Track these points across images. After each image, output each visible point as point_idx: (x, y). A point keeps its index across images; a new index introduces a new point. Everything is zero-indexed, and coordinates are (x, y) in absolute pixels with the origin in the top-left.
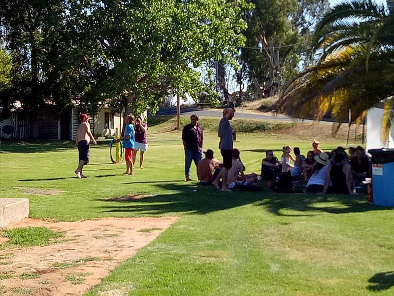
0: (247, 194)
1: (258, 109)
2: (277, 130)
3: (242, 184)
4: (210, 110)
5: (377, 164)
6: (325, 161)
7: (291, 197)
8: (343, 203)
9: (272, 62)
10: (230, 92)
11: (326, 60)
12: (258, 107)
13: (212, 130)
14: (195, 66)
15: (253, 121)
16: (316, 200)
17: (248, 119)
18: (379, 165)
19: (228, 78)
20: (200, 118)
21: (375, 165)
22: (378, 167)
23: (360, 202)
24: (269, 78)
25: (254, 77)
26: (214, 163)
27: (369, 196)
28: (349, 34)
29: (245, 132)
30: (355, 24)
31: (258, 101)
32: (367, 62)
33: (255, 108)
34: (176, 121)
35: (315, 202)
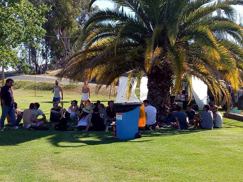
0: (38, 132)
1: (56, 76)
2: (67, 89)
3: (36, 125)
4: (25, 75)
5: (119, 112)
6: (90, 111)
7: (67, 134)
8: (98, 138)
9: (65, 46)
10: (39, 65)
11: (92, 47)
12: (56, 74)
13: (26, 88)
14: (13, 47)
15: (52, 83)
16: (81, 136)
17: (48, 82)
18: (120, 113)
19: (38, 55)
20: (15, 81)
21: (118, 113)
22: (119, 114)
23: (109, 137)
24: (63, 56)
25: (54, 55)
26: (17, 111)
27: (114, 133)
28: (106, 31)
29: (46, 90)
30: (110, 25)
31: (56, 70)
32: (115, 49)
33: (55, 75)
34: (2, 82)
35: (81, 138)
